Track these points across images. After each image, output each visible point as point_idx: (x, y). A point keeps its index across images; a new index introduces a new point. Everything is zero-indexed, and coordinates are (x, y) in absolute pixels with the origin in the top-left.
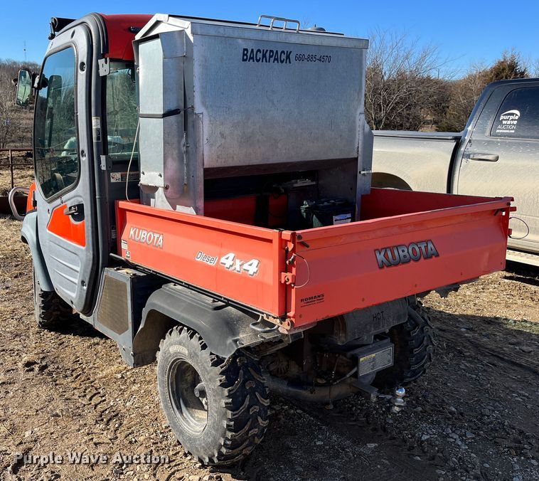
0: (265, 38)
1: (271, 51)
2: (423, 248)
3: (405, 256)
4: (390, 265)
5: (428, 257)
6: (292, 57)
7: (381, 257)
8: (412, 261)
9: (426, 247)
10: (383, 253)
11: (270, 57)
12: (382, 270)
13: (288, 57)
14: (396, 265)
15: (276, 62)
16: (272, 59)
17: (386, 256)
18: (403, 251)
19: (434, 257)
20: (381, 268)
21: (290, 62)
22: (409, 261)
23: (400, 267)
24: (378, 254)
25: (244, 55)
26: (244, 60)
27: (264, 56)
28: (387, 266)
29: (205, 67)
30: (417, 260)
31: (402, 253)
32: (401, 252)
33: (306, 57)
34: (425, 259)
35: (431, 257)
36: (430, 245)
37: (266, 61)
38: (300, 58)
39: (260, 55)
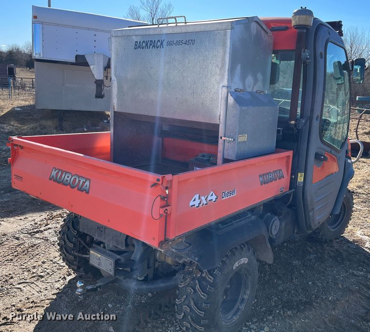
0: (147, 33)
1: (151, 41)
2: (81, 182)
3: (67, 181)
4: (55, 181)
5: (81, 190)
6: (165, 43)
7: (54, 173)
8: (69, 186)
9: (84, 183)
10: (56, 172)
11: (150, 45)
12: (50, 181)
13: (162, 44)
14: (59, 183)
15: (154, 48)
16: (151, 46)
17: (57, 174)
18: (68, 177)
19: (84, 192)
20: (50, 179)
21: (163, 47)
22: (67, 185)
23: (60, 185)
24: (54, 171)
25: (136, 45)
26: (135, 48)
27: (147, 45)
28: (54, 181)
29: (117, 55)
30: (73, 187)
31: (67, 178)
32: (66, 176)
33: (175, 42)
34: (78, 189)
35: (82, 191)
36: (87, 183)
37: (148, 48)
38: (170, 44)
39: (144, 45)
